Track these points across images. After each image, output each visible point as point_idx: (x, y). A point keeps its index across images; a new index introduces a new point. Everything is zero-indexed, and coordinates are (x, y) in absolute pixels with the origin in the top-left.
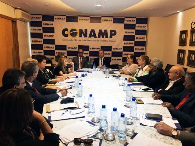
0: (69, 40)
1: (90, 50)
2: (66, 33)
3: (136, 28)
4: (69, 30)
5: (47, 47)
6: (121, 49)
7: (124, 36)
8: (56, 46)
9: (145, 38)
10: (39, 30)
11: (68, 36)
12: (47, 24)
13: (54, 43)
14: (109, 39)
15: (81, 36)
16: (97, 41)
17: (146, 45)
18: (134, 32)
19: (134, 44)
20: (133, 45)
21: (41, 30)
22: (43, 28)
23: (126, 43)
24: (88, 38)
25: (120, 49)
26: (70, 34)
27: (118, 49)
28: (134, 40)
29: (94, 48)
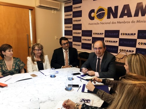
0: (95, 24)
2: (93, 15)
10: (70, 15)
11: (94, 19)
12: (76, 8)
15: (109, 17)
16: (133, 22)
22: (73, 12)
24: (118, 19)
26: (97, 16)
29: (126, 34)
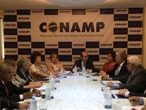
0: (48, 36)
1: (73, 47)
2: (44, 27)
3: (129, 19)
4: (48, 24)
5: (22, 45)
6: (111, 45)
7: (114, 29)
8: (33, 43)
9: (140, 31)
10: (13, 25)
11: (46, 32)
13: (30, 40)
14: (95, 33)
16: (81, 36)
17: (143, 40)
18: (126, 24)
19: (127, 38)
20: (126, 40)
21: (15, 25)
22: (18, 23)
23: (117, 38)
24: (70, 33)
25: (109, 45)
26: (49, 29)
27: (107, 45)
28: (127, 34)
